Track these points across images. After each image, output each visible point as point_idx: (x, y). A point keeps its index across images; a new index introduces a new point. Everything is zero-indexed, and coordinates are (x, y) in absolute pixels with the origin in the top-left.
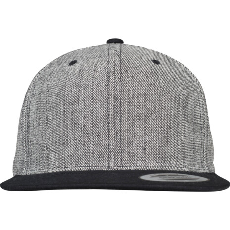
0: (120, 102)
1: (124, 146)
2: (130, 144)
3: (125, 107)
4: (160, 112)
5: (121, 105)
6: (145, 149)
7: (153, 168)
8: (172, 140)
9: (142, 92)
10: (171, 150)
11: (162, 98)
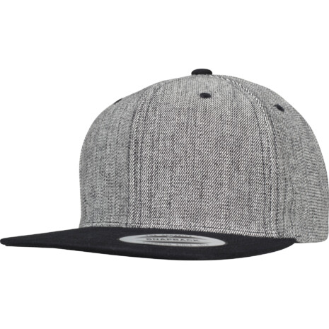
0: (142, 146)
1: (145, 199)
2: (151, 196)
3: (147, 152)
4: (192, 158)
5: (141, 149)
6: (170, 203)
7: (177, 228)
8: (209, 193)
9: (169, 133)
10: (207, 206)
11: (197, 141)
